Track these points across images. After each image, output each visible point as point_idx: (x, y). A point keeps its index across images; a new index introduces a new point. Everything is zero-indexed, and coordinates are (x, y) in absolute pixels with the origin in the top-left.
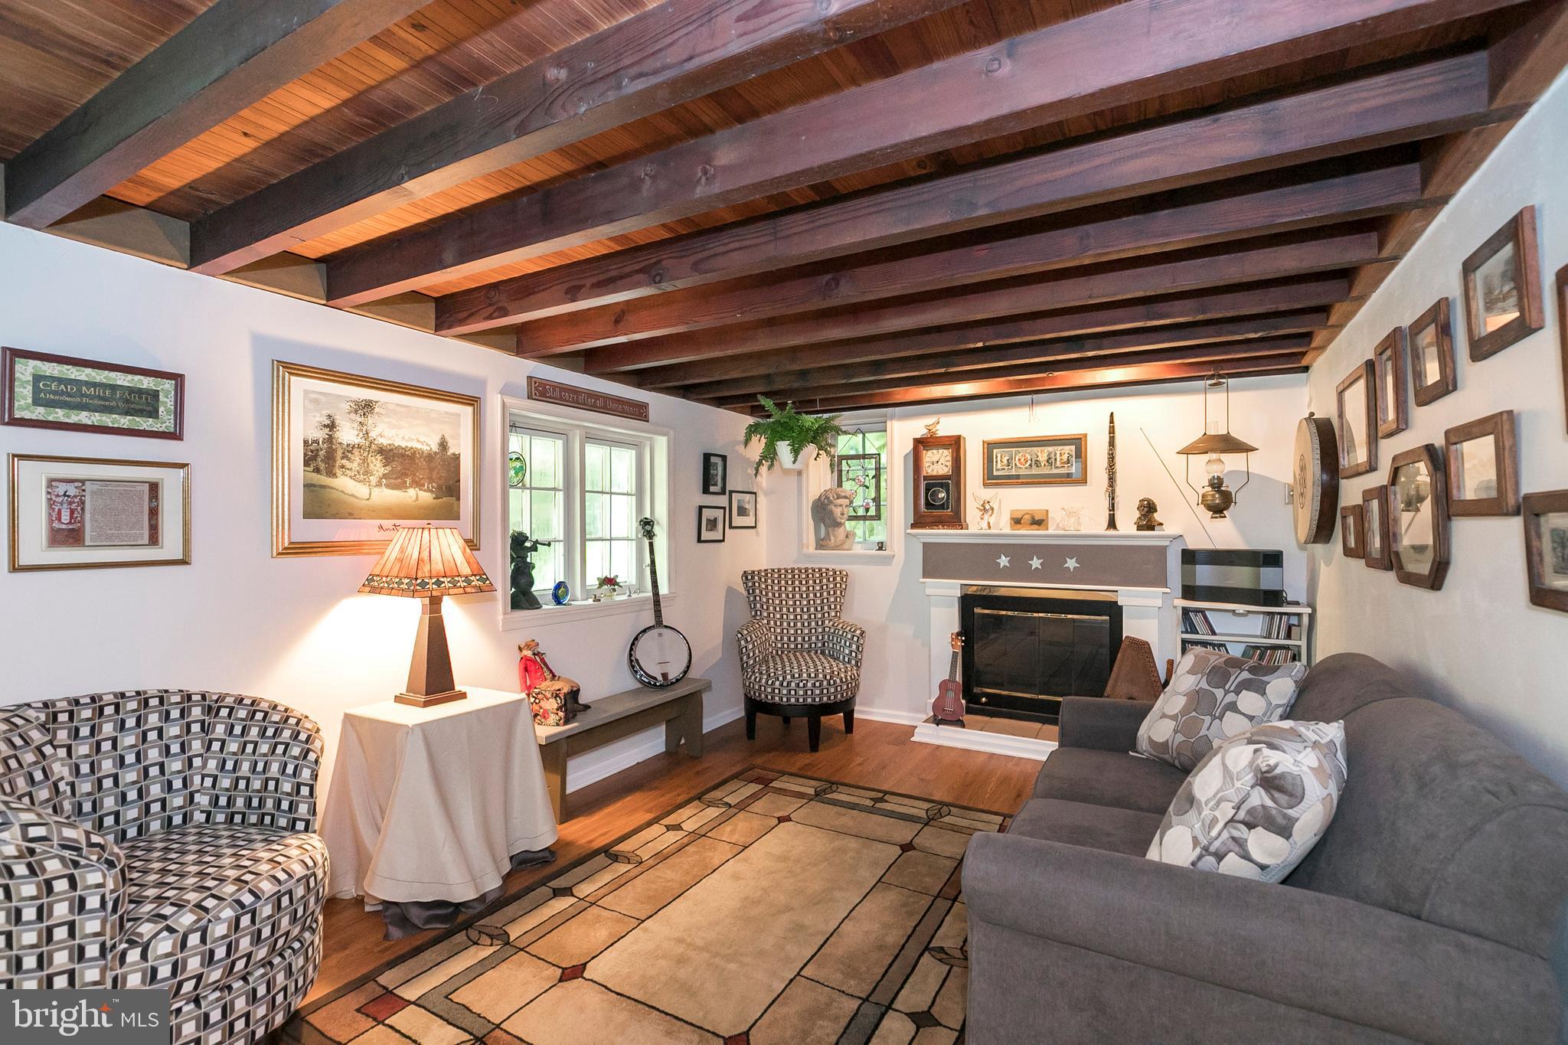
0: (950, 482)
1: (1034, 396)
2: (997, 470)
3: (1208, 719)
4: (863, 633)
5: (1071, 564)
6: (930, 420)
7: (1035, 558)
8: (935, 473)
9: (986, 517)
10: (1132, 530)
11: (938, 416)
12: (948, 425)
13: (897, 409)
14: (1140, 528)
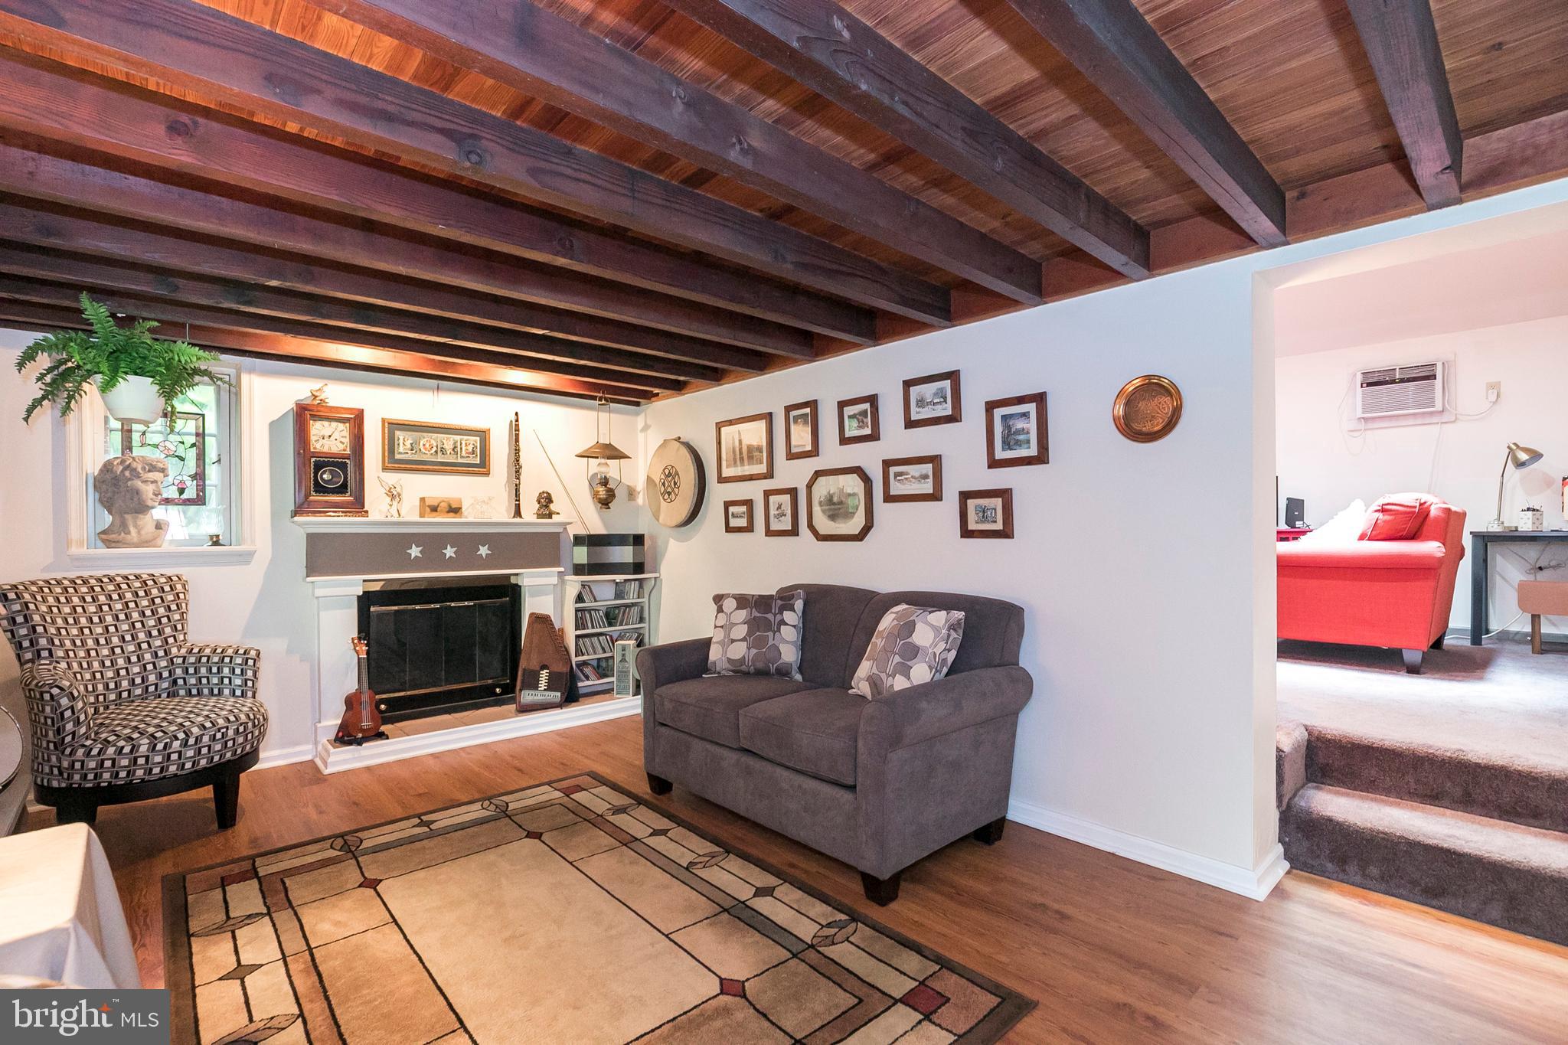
0: (348, 461)
1: (440, 382)
2: (400, 453)
3: (770, 634)
4: (258, 654)
5: (484, 551)
6: (314, 385)
7: (449, 547)
8: (326, 450)
9: (395, 503)
10: (533, 519)
11: (326, 381)
12: (341, 394)
13: (258, 361)
14: (540, 516)
